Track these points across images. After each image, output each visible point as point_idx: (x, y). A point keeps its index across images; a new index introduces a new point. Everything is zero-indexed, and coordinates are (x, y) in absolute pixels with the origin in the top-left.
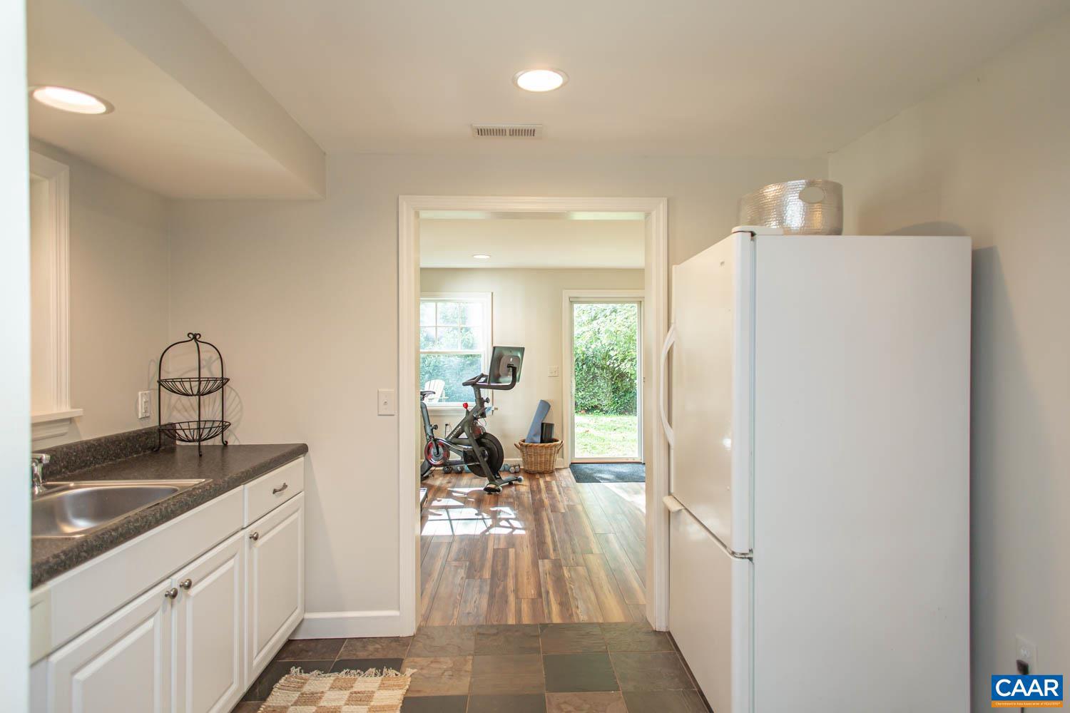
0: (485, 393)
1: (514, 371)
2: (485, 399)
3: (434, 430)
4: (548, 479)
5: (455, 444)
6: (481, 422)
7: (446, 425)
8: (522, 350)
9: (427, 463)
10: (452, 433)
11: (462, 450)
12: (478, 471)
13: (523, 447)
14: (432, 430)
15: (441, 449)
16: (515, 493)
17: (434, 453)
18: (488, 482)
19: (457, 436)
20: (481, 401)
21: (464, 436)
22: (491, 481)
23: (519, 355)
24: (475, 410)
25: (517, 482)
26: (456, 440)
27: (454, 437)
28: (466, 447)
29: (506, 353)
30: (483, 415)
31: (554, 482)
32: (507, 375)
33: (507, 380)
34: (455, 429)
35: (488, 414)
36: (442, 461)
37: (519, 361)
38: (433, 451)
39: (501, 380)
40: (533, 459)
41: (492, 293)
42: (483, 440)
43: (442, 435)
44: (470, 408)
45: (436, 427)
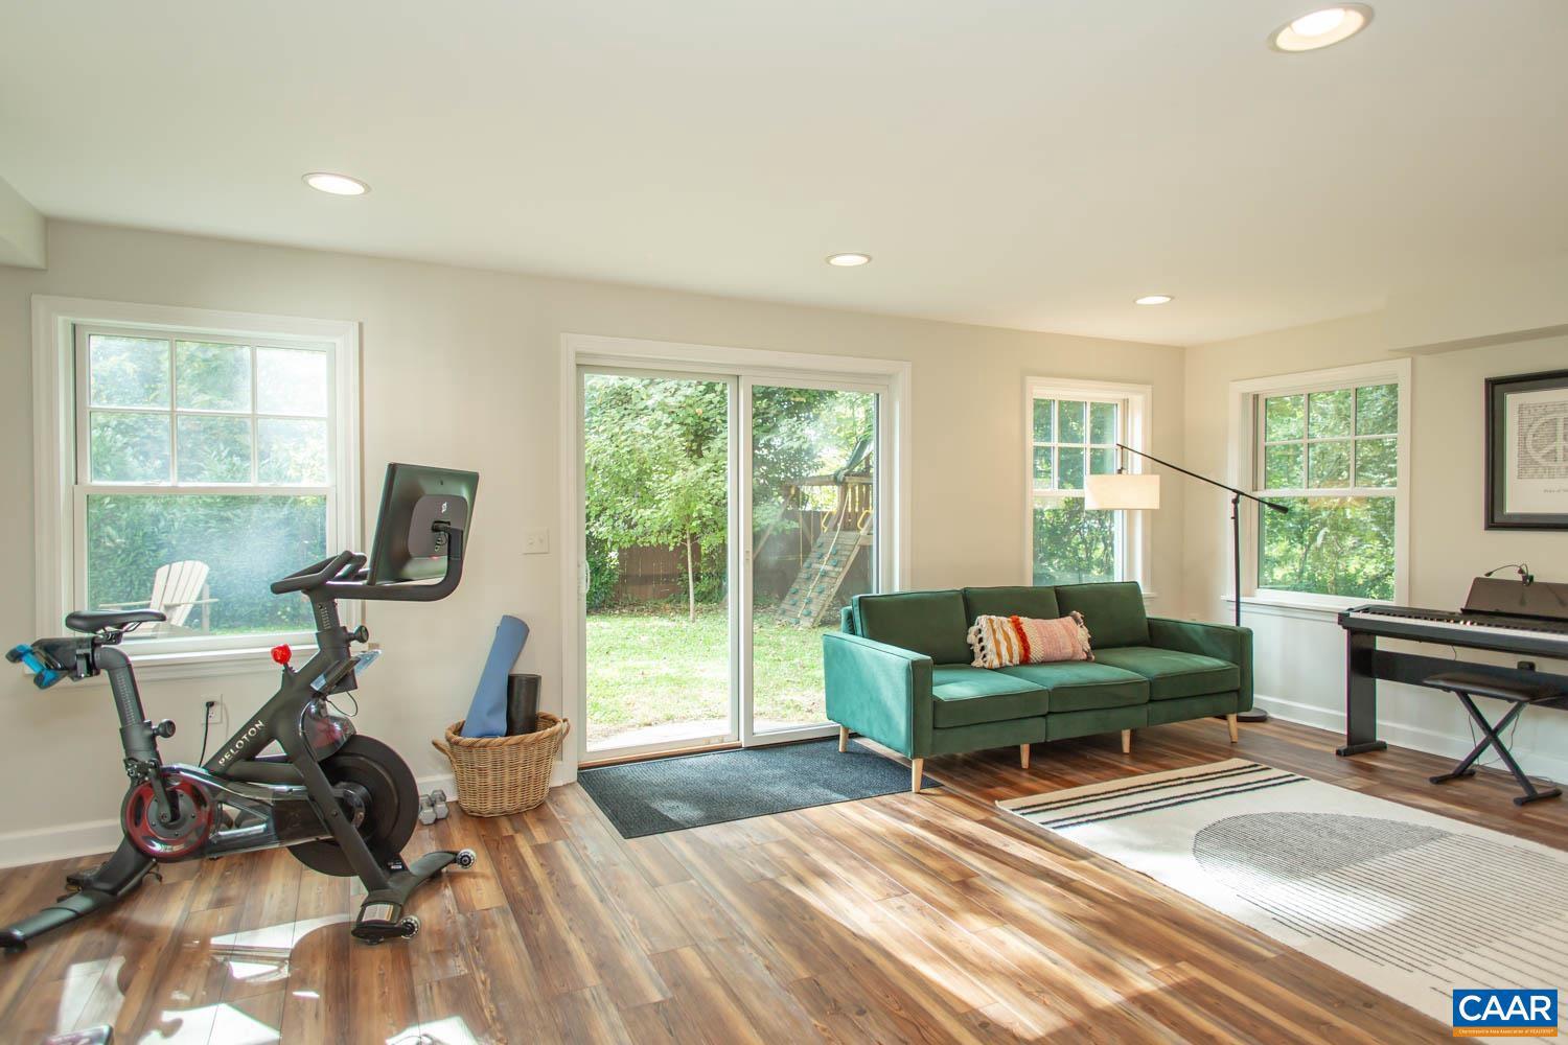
0: (349, 612)
1: (452, 541)
2: (352, 629)
3: (159, 739)
4: (540, 835)
5: (243, 779)
6: (338, 705)
7: (210, 705)
8: (472, 480)
9: (131, 851)
10: (231, 743)
11: (269, 799)
12: (324, 857)
13: (457, 747)
14: (153, 738)
15: (185, 803)
16: (460, 918)
17: (160, 818)
18: (365, 892)
19: (250, 753)
20: (335, 640)
21: (274, 749)
22: (377, 891)
23: (465, 494)
24: (316, 667)
25: (457, 868)
26: (245, 767)
27: (236, 759)
28: (285, 788)
29: (431, 488)
30: (345, 682)
31: (560, 845)
32: (430, 555)
33: (428, 570)
34: (244, 730)
35: (361, 674)
36: (194, 838)
37: (464, 509)
38: (155, 809)
39: (410, 569)
40: (490, 780)
41: (361, 325)
42: (344, 761)
43: (185, 756)
44: (297, 665)
45: (169, 729)
